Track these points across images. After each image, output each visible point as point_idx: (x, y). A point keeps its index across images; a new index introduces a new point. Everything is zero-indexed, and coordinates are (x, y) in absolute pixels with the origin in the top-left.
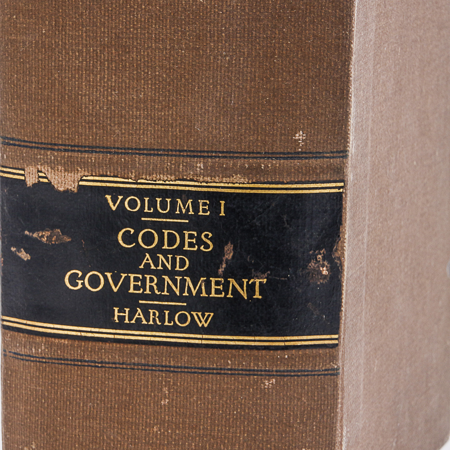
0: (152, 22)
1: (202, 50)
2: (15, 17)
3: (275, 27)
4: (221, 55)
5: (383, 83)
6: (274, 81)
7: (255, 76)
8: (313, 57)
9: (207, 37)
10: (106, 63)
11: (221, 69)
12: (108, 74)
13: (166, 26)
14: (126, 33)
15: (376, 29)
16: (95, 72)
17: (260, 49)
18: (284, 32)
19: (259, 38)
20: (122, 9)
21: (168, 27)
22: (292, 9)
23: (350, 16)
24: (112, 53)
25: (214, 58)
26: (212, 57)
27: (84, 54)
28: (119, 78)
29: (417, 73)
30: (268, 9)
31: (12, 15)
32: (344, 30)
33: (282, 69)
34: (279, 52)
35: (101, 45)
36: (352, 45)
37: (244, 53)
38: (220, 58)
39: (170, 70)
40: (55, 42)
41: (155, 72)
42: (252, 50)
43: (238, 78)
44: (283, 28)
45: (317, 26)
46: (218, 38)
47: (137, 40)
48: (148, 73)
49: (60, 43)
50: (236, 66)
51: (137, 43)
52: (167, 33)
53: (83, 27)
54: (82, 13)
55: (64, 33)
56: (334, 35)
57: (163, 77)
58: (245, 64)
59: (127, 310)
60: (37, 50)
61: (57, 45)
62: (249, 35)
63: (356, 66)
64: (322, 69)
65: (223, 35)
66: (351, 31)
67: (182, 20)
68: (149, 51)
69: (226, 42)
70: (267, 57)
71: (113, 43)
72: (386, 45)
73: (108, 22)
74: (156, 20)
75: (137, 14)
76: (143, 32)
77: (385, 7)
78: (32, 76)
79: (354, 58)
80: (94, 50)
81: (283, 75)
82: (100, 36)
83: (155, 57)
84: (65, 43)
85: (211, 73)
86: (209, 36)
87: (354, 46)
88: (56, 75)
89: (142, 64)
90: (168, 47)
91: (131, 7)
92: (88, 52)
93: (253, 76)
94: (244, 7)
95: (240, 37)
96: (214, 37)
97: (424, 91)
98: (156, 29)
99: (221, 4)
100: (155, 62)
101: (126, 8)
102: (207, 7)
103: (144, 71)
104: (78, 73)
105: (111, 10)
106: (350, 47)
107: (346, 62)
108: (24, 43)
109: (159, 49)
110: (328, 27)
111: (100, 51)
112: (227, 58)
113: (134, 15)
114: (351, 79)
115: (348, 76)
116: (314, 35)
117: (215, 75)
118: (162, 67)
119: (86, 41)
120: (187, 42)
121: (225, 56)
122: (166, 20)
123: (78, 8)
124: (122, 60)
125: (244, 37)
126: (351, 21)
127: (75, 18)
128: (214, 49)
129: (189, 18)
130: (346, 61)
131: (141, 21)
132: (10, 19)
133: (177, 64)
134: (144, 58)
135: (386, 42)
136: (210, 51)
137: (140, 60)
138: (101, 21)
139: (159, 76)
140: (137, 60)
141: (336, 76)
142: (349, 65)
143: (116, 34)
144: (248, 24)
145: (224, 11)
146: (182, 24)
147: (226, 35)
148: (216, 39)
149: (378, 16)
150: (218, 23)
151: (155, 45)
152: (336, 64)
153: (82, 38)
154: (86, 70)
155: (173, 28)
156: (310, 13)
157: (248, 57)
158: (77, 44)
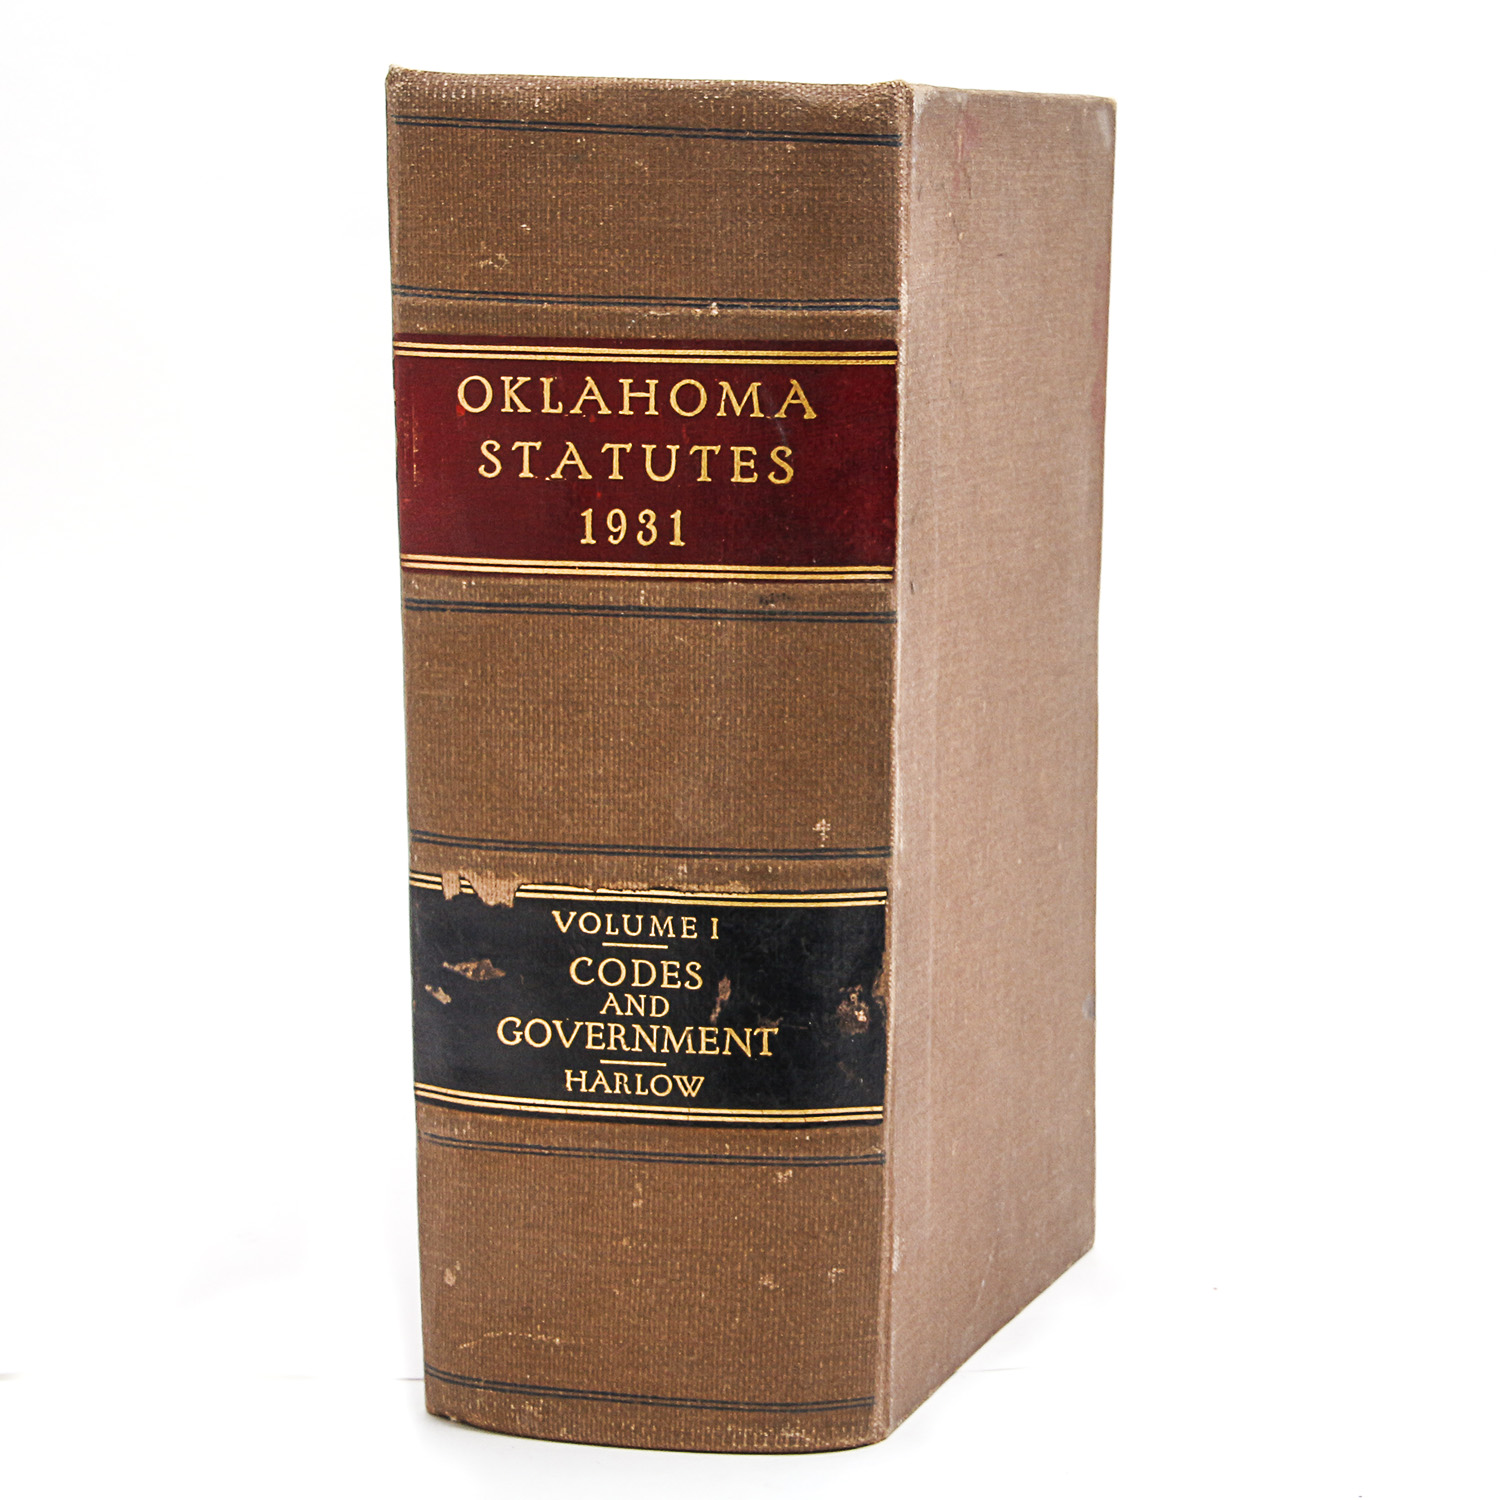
0: (614, 669)
1: (684, 707)
2: (427, 664)
3: (784, 674)
4: (710, 714)
5: (956, 750)
6: (784, 750)
7: (757, 743)
8: (838, 717)
9: (689, 689)
10: (552, 726)
11: (710, 734)
12: (554, 742)
13: (633, 675)
14: (578, 684)
15: (940, 678)
16: (536, 739)
17: (764, 706)
18: (796, 682)
19: (763, 690)
20: (573, 651)
21: (636, 675)
22: (807, 651)
23: (890, 660)
24: (559, 713)
25: (701, 718)
26: (697, 718)
27: (522, 714)
28: (569, 746)
29: (1018, 737)
30: (774, 650)
31: (424, 661)
32: (882, 679)
33: (796, 733)
34: (790, 709)
35: (544, 702)
36: (894, 701)
37: (741, 711)
38: (708, 718)
39: (639, 736)
40: (482, 698)
41: (619, 737)
42: (752, 706)
43: (734, 746)
44: (796, 676)
45: (844, 675)
46: (705, 691)
47: (593, 694)
48: (608, 740)
49: (488, 698)
50: (730, 729)
51: (594, 698)
52: (635, 683)
53: (518, 676)
54: (518, 659)
55: (493, 685)
56: (868, 685)
57: (629, 745)
58: (743, 727)
59: (584, 1073)
60: (457, 710)
61: (484, 701)
62: (747, 685)
63: (903, 729)
64: (851, 734)
65: (713, 686)
66: (891, 681)
67: (655, 665)
68: (611, 709)
69: (716, 696)
70: (772, 715)
71: (561, 698)
72: (959, 699)
73: (554, 670)
74: (619, 666)
75: (593, 658)
76: (602, 682)
77: (955, 646)
78: (451, 745)
79: (897, 717)
80: (534, 709)
81: (796, 740)
82: (543, 689)
83: (619, 718)
84: (495, 700)
85: (697, 739)
86: (692, 687)
87: (896, 701)
88: (484, 745)
89: (601, 728)
90: (637, 703)
91: (585, 648)
92: (526, 711)
93: (754, 743)
94: (741, 647)
95: (736, 690)
96: (699, 689)
97: (1033, 759)
98: (619, 679)
99: (708, 644)
100: (618, 724)
101: (578, 650)
102: (689, 649)
103: (603, 737)
104: (513, 740)
105: (558, 654)
106: (890, 702)
107: (886, 723)
108: (440, 700)
109: (624, 706)
110: (859, 674)
111: (543, 710)
112: (719, 719)
113: (588, 660)
114: (894, 746)
115: (889, 742)
116: (839, 686)
117: (702, 742)
118: (628, 731)
119: (524, 696)
120: (662, 695)
121: (716, 715)
122: (634, 667)
123: (512, 651)
124: (574, 722)
125: (741, 689)
126: (891, 666)
127: (509, 664)
128: (700, 706)
129: (665, 663)
130: (885, 721)
131: (599, 668)
132: (421, 667)
133: (649, 726)
134: (603, 719)
135: (959, 694)
136: (695, 708)
137: (598, 722)
138: (543, 668)
139: (625, 743)
140: (594, 722)
141: (872, 742)
142: (890, 728)
143: (564, 687)
144: (747, 670)
145: (713, 653)
146: (654, 672)
147: (716, 686)
148: (702, 691)
149: (942, 659)
150: (705, 669)
151: (619, 700)
152: (871, 726)
153: (519, 693)
154: (524, 737)
155: (642, 677)
156: (833, 654)
157: (748, 717)
158: (512, 701)
